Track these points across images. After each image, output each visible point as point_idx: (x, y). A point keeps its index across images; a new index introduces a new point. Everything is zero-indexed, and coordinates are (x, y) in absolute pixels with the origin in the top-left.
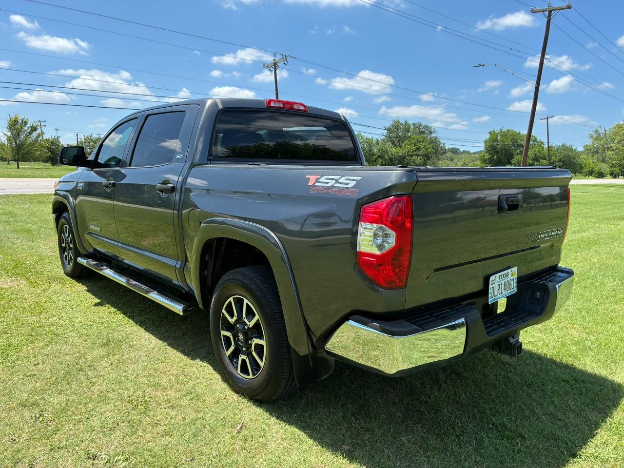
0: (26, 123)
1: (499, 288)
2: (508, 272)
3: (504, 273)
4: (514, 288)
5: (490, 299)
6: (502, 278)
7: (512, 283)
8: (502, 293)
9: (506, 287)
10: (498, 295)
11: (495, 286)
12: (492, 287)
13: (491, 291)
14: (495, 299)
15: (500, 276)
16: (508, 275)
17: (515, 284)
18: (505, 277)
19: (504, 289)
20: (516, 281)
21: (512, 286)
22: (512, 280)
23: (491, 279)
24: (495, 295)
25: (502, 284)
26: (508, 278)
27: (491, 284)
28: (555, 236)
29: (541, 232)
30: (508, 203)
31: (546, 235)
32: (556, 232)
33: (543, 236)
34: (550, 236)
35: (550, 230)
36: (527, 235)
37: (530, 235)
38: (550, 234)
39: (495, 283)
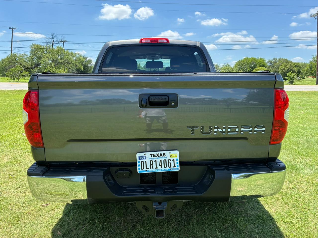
1: (151, 163)
2: (165, 154)
3: (157, 153)
4: (175, 167)
5: (140, 170)
6: (155, 157)
7: (172, 162)
8: (156, 168)
9: (163, 164)
10: (151, 168)
11: (146, 161)
12: (140, 161)
13: (140, 164)
14: (146, 171)
15: (152, 154)
16: (165, 155)
17: (177, 164)
18: (160, 156)
19: (160, 166)
20: (178, 161)
21: (172, 165)
22: (172, 160)
23: (138, 155)
24: (147, 168)
25: (156, 161)
26: (164, 158)
27: (139, 159)
28: (250, 133)
29: (216, 127)
30: (150, 100)
31: (229, 130)
32: (251, 129)
33: (222, 131)
34: (237, 132)
35: (236, 126)
36: (190, 127)
37: (195, 127)
38: (237, 130)
39: (145, 159)
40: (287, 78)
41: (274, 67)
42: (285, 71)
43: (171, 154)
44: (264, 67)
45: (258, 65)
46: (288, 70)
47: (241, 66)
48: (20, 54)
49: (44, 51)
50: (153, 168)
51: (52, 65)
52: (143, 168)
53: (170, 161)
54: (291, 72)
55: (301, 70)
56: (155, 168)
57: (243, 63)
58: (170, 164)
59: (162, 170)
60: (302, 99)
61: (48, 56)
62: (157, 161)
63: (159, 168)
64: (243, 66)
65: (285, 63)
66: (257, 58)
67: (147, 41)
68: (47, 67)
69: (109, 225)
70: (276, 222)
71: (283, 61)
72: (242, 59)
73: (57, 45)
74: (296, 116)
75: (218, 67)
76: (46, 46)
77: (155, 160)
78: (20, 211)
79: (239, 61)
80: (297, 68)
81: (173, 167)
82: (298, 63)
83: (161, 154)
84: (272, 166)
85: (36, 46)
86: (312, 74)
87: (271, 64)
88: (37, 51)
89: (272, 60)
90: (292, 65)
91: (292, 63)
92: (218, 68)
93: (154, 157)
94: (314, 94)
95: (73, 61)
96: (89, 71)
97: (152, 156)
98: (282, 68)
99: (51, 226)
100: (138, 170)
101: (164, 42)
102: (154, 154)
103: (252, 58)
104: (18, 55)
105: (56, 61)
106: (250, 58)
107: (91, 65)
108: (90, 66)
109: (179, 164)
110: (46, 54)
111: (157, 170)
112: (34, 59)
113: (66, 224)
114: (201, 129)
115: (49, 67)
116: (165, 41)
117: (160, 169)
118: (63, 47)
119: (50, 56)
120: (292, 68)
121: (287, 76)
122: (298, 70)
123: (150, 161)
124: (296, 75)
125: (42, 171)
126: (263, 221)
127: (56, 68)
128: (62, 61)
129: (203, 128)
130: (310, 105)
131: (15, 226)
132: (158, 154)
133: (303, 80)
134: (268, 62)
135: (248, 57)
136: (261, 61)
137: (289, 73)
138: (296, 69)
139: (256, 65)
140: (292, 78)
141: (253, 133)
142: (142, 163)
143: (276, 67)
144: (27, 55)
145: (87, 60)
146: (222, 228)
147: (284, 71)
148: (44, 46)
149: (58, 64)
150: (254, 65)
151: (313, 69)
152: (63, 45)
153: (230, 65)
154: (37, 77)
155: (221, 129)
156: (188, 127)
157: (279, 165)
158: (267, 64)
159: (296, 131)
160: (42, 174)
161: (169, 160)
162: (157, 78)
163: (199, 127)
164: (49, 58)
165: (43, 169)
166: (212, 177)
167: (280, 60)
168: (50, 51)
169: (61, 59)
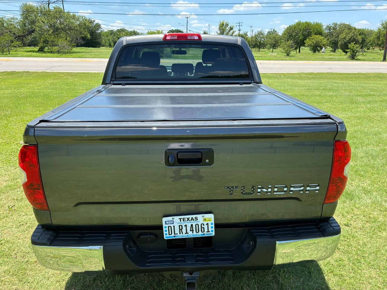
0: (228, 25)
1: (181, 228)
2: (197, 217)
3: (188, 216)
4: (210, 232)
5: (167, 236)
6: (185, 221)
7: (206, 227)
8: (187, 233)
9: (194, 229)
10: (180, 234)
11: (174, 226)
12: (167, 226)
13: (167, 229)
14: (175, 236)
15: (182, 218)
16: (197, 219)
17: (211, 228)
18: (191, 220)
19: (191, 230)
20: (213, 226)
21: (206, 230)
22: (205, 224)
23: (164, 219)
24: (175, 233)
25: (186, 226)
26: (196, 222)
27: (166, 224)
28: (301, 192)
29: (260, 187)
30: (179, 157)
31: (276, 190)
32: (302, 188)
33: (267, 191)
34: (285, 191)
35: (285, 186)
36: (228, 188)
37: (234, 187)
38: (285, 189)
39: (173, 223)
40: (348, 50)
41: (332, 35)
42: (346, 41)
43: (205, 218)
44: (320, 35)
45: (313, 32)
46: (350, 39)
47: (292, 34)
48: (7, 17)
49: (38, 14)
50: (182, 233)
51: (50, 32)
52: (170, 233)
53: (204, 225)
54: (354, 42)
55: (365, 39)
56: (185, 233)
57: (295, 30)
58: (203, 229)
59: (193, 235)
60: (364, 85)
61: (44, 20)
62: (188, 226)
63: (190, 233)
64: (294, 34)
65: (346, 30)
66: (312, 23)
67: (173, 38)
68: (43, 34)
69: (131, 279)
70: (324, 274)
71: (345, 27)
72: (293, 25)
73: (54, 5)
74: (355, 114)
75: (262, 34)
76: (41, 6)
77: (185, 224)
78: (26, 260)
79: (290, 26)
80: (362, 36)
81: (207, 232)
82: (363, 30)
83: (192, 218)
84: (324, 230)
85: (28, 6)
86: (379, 45)
87: (329, 30)
88: (29, 14)
89: (331, 25)
90: (356, 33)
91: (356, 31)
92: (262, 36)
93: (183, 221)
94: (380, 78)
95: (77, 27)
96: (98, 39)
97: (182, 220)
98: (343, 37)
99: (64, 280)
100: (165, 236)
101: (195, 39)
102: (183, 218)
103: (306, 23)
104: (6, 20)
105: (54, 26)
106: (303, 22)
107: (100, 31)
108: (98, 32)
109: (214, 229)
110: (40, 17)
111: (187, 235)
112: (27, 24)
113: (82, 279)
114: (242, 190)
115: (46, 35)
116: (197, 38)
117: (191, 235)
118: (62, 7)
119: (47, 19)
120: (355, 36)
121: (348, 48)
122: (362, 39)
123: (179, 226)
124: (360, 46)
125: (49, 239)
126: (309, 273)
127: (55, 37)
128: (63, 26)
129: (244, 188)
130: (374, 95)
131: (22, 281)
132: (189, 218)
133: (367, 52)
134: (326, 29)
135: (300, 22)
136: (317, 27)
137: (351, 44)
138: (360, 38)
139: (311, 33)
140: (354, 51)
141: (304, 193)
142: (170, 228)
143: (335, 35)
144: (17, 19)
145: (95, 24)
146: (261, 283)
147: (344, 40)
148: (38, 6)
149: (56, 30)
150: (308, 32)
151: (381, 38)
152: (62, 4)
153: (278, 31)
154: (34, 129)
155: (266, 189)
156: (226, 187)
157: (333, 228)
158: (324, 31)
159: (354, 137)
160: (49, 244)
161: (202, 225)
162: (188, 131)
163: (238, 187)
164: (46, 23)
165: (50, 236)
166: (253, 243)
167: (341, 25)
168: (46, 13)
169: (60, 24)
